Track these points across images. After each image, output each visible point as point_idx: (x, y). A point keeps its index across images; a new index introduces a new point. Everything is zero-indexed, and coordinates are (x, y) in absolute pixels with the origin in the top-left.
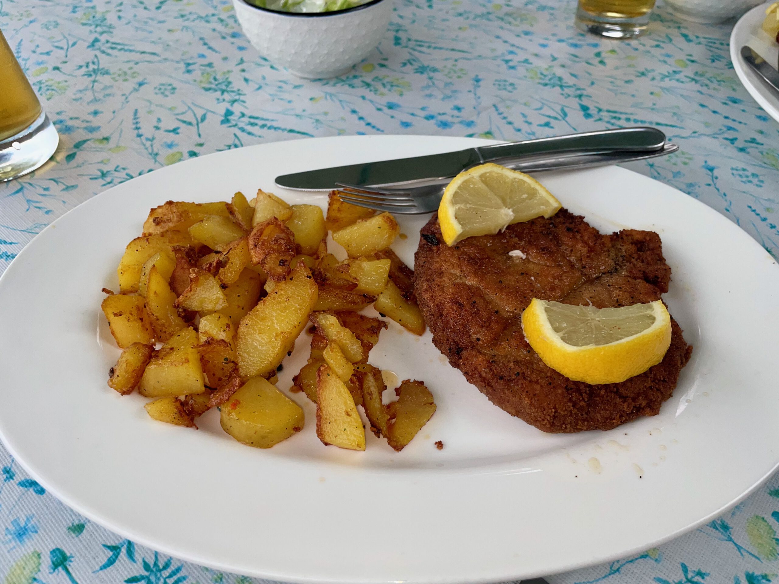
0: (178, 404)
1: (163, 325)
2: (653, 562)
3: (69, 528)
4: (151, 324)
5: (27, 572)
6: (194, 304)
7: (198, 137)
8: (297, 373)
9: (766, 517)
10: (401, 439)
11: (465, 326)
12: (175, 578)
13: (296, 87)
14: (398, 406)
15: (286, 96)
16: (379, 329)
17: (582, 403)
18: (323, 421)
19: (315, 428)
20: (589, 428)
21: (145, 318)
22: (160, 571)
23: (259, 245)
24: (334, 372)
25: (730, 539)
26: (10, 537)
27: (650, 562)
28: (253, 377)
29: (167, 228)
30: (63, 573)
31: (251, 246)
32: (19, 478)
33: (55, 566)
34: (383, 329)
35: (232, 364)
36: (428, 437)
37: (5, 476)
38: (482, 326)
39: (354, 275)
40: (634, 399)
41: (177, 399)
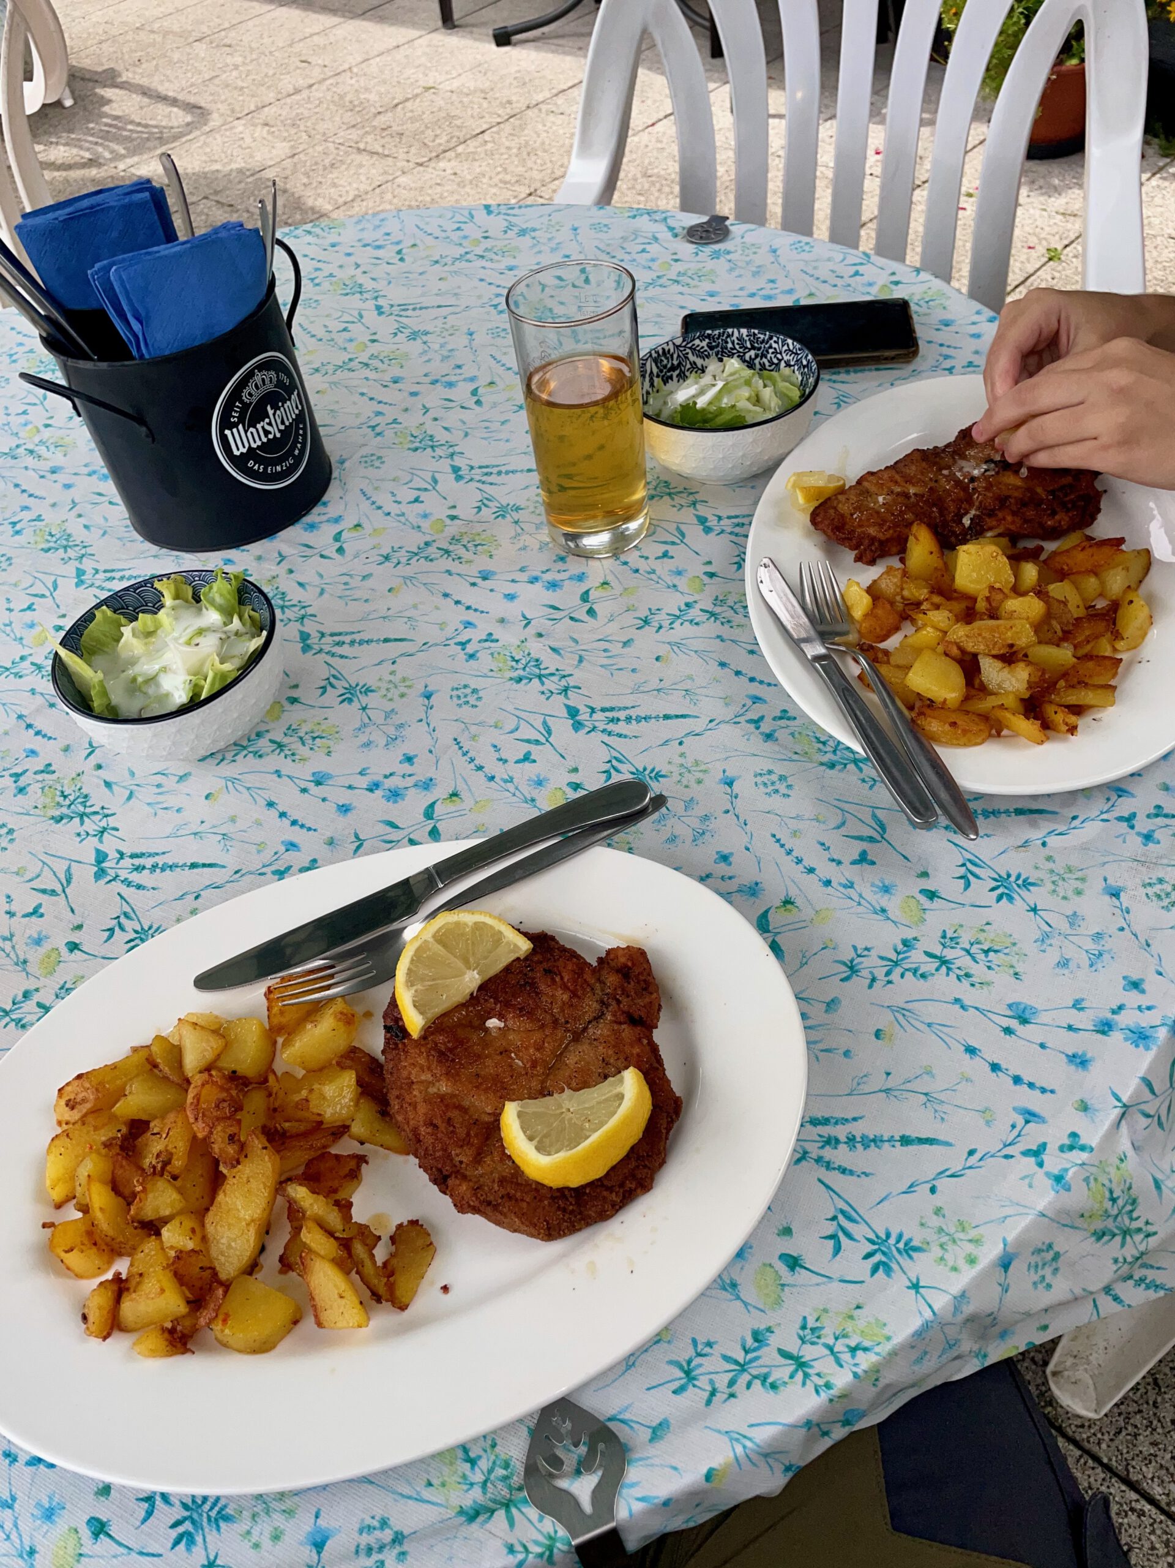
0: (166, 1335)
1: (121, 1242)
2: (666, 1345)
3: (96, 1493)
4: (107, 1244)
5: (70, 1551)
6: (149, 1214)
7: (71, 914)
8: (281, 1251)
9: (773, 1262)
10: (403, 1300)
11: (445, 1150)
12: (217, 1508)
13: (182, 778)
14: (394, 1261)
15: (172, 801)
16: (359, 1167)
17: (571, 1208)
18: (319, 1311)
19: (312, 1319)
20: (588, 1225)
21: (99, 1242)
22: (200, 1506)
23: (200, 1119)
24: (318, 1255)
25: (738, 1298)
26: (39, 1522)
27: (663, 1345)
28: (235, 1278)
29: (84, 1111)
30: (108, 1540)
31: (192, 1120)
32: (23, 1458)
33: (96, 1535)
34: (364, 1165)
35: (209, 1271)
36: (432, 1283)
37: (7, 1461)
38: (462, 1146)
39: (315, 1111)
40: (622, 1185)
41: (163, 1330)
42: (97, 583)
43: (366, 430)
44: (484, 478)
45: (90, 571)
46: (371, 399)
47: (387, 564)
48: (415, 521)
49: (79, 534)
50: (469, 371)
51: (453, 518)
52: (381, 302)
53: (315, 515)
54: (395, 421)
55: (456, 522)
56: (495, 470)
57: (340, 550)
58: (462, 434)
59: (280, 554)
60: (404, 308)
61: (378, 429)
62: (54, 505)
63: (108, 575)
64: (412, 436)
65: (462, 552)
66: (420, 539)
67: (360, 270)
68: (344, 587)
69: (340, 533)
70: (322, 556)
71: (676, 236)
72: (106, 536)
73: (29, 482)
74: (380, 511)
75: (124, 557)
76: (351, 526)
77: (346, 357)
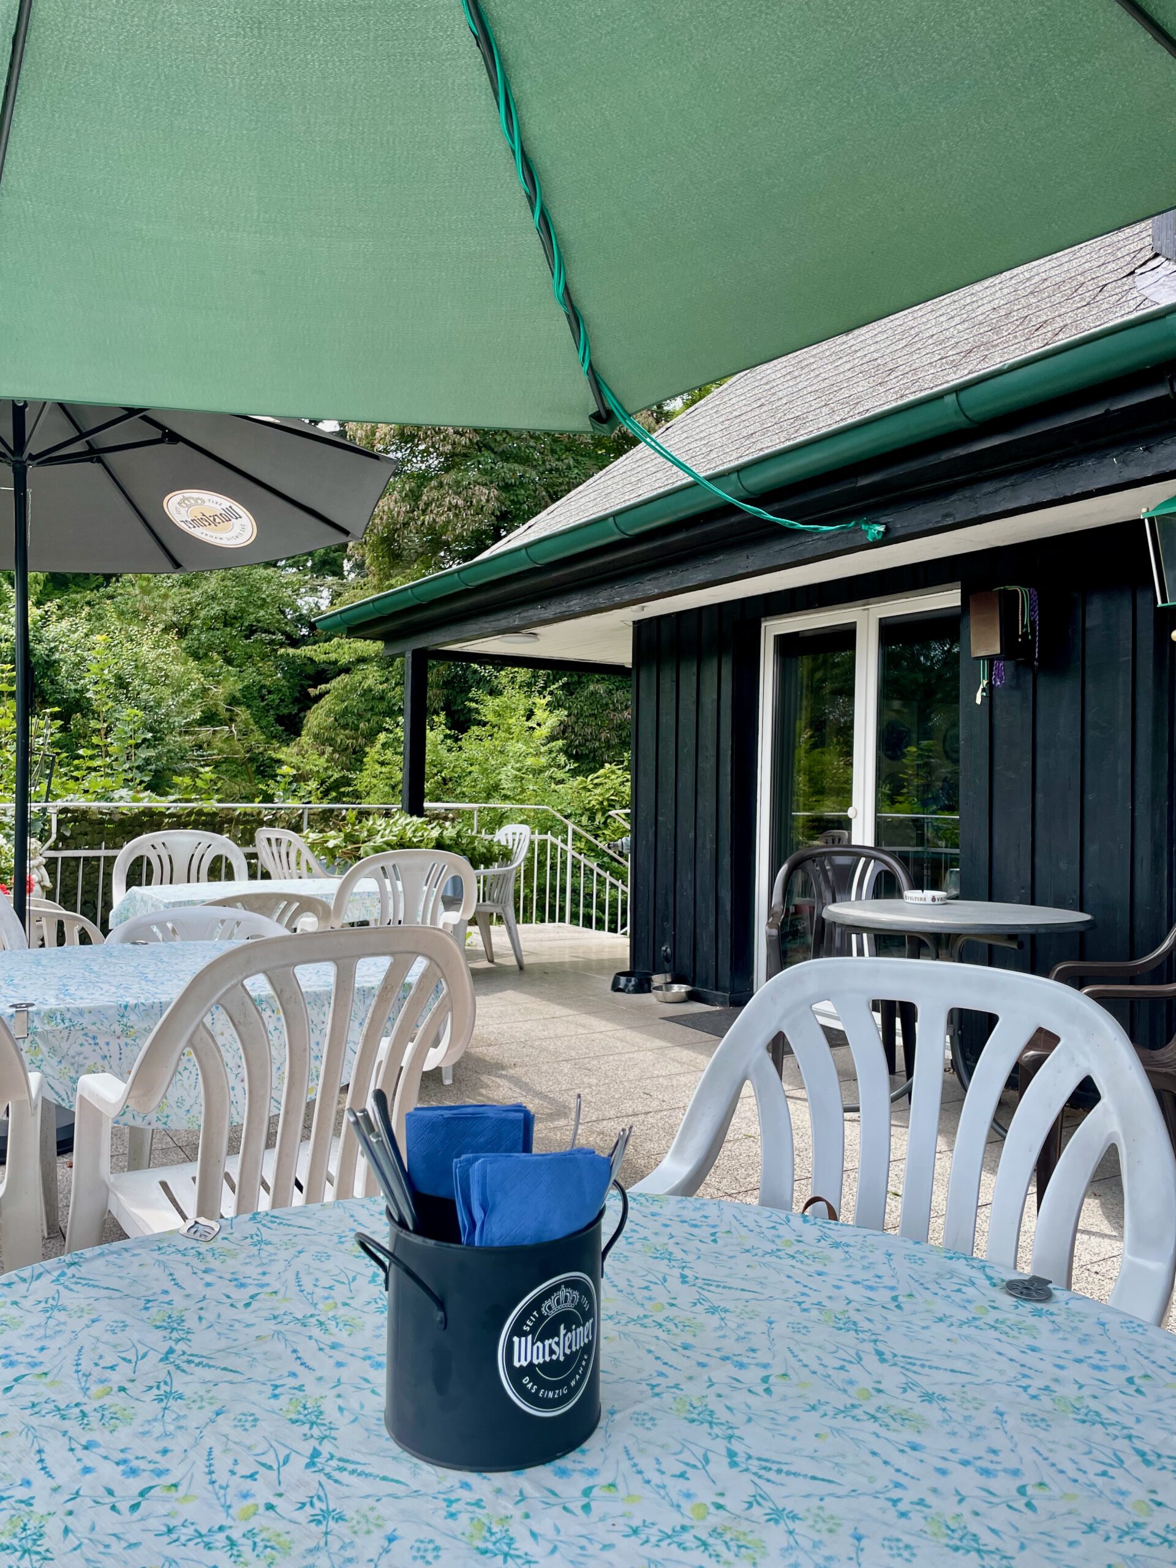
42: (328, 1470)
43: (644, 1387)
44: (762, 1472)
45: (325, 1455)
46: (657, 1358)
47: (633, 1538)
48: (676, 1498)
49: (331, 1413)
50: (762, 1357)
51: (719, 1507)
52: (686, 1272)
53: (568, 1461)
54: (676, 1386)
55: (722, 1512)
56: (775, 1467)
57: (586, 1508)
58: (745, 1418)
59: (521, 1493)
60: (708, 1282)
61: (657, 1390)
62: (320, 1379)
63: (341, 1464)
64: (691, 1405)
65: (721, 1549)
66: (676, 1520)
67: (672, 1240)
68: (579, 1551)
69: (591, 1488)
70: (565, 1508)
71: (995, 1285)
72: (356, 1423)
73: (307, 1349)
74: (639, 1476)
75: (364, 1450)
76: (605, 1483)
77: (641, 1312)
